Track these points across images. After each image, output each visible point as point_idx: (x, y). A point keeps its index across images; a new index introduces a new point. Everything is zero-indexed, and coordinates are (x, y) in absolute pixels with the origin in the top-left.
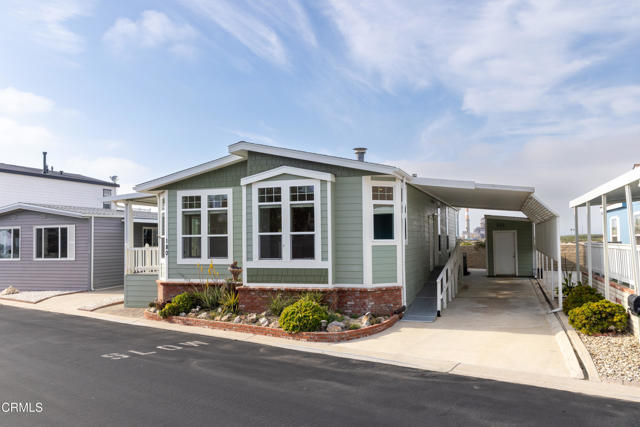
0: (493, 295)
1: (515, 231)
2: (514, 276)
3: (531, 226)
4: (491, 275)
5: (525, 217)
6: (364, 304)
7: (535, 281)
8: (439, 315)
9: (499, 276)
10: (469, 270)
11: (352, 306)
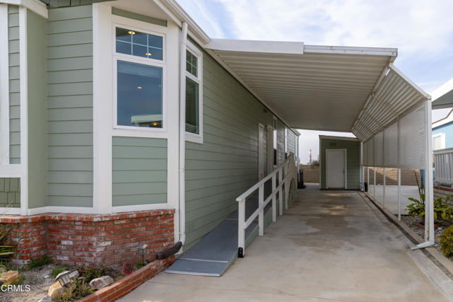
0: (325, 211)
1: (346, 150)
2: (343, 189)
3: (359, 145)
4: (324, 189)
5: (355, 137)
6: (90, 245)
7: (363, 194)
8: (240, 255)
9: (330, 189)
10: (305, 184)
11: (69, 248)
